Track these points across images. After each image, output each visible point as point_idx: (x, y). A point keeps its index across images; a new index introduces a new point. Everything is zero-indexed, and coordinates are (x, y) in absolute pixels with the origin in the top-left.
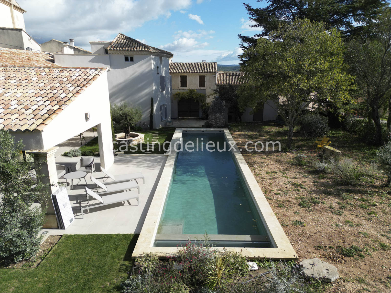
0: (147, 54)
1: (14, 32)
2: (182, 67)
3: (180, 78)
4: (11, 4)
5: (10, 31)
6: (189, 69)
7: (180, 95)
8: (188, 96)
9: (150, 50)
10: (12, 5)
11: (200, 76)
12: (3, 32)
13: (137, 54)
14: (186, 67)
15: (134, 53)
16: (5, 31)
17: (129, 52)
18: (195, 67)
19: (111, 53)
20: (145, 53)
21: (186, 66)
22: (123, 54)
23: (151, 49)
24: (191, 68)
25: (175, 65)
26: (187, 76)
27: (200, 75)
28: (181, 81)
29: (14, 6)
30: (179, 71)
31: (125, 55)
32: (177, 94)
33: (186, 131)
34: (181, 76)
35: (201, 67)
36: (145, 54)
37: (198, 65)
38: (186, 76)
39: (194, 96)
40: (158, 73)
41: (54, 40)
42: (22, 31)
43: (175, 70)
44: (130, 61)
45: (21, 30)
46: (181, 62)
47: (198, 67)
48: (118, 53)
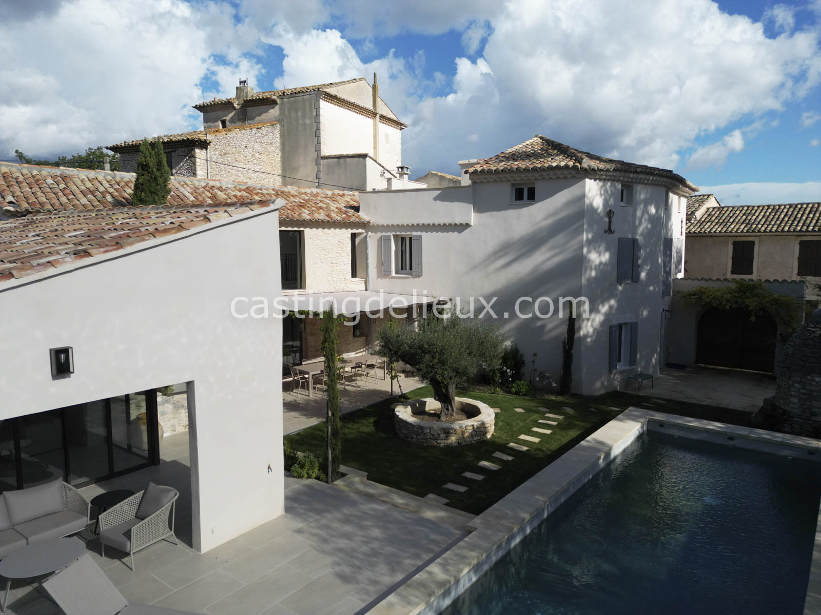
0: (573, 177)
1: (355, 160)
2: (744, 217)
3: (731, 248)
4: (375, 114)
5: (348, 160)
6: (765, 223)
7: (704, 296)
8: (728, 301)
9: (580, 163)
10: (378, 116)
11: (801, 243)
12: (339, 162)
13: (544, 179)
14: (758, 217)
15: (537, 175)
16: (341, 160)
17: (523, 175)
18: (791, 215)
19: (478, 181)
20: (566, 172)
21: (757, 214)
22: (508, 181)
23: (584, 161)
24: (775, 220)
25: (723, 212)
26: (757, 243)
27: (804, 239)
28: (733, 258)
29: (382, 117)
30: (730, 229)
31: (513, 185)
32: (694, 295)
33: (661, 424)
34: (735, 244)
35: (811, 216)
36: (566, 178)
37: (803, 210)
38: (753, 243)
39: (752, 303)
40: (610, 230)
41: (434, 172)
42: (368, 159)
43: (717, 226)
44: (528, 199)
45: (365, 156)
46: (744, 205)
47: (799, 216)
48: (495, 181)
